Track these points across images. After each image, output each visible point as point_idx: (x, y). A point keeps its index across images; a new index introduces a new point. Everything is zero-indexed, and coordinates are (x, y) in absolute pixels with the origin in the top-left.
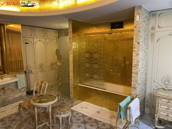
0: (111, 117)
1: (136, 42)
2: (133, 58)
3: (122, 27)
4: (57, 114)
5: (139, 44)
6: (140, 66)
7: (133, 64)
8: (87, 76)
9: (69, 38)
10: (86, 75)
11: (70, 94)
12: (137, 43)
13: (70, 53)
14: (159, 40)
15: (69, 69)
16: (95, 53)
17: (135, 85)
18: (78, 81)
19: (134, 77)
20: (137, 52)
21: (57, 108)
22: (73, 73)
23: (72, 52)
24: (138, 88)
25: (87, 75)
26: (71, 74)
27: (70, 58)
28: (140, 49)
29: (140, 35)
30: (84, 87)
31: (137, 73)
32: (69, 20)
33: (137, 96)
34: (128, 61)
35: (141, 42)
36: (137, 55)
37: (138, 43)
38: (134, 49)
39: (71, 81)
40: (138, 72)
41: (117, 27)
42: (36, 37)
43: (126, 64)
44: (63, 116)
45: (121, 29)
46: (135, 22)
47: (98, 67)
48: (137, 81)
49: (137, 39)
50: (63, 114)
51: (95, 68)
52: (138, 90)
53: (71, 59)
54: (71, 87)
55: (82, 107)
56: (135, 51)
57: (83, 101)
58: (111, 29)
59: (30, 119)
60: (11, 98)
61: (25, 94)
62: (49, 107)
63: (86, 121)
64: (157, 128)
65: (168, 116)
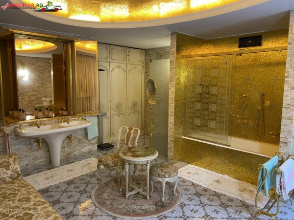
0: (241, 190)
1: (291, 67)
2: (285, 93)
3: (260, 44)
4: (159, 176)
7: (284, 103)
8: (197, 124)
9: (171, 62)
10: (195, 121)
11: (169, 151)
12: (293, 69)
13: (170, 86)
15: (168, 111)
16: (214, 85)
17: (286, 138)
18: (181, 130)
19: (285, 125)
20: (291, 84)
21: (157, 168)
22: (175, 117)
23: (174, 83)
24: (292, 144)
26: (171, 120)
27: (170, 93)
30: (191, 140)
31: (290, 119)
32: (172, 34)
33: (290, 156)
34: (268, 100)
36: (291, 89)
38: (286, 79)
39: (171, 131)
40: (292, 116)
41: (250, 44)
42: (113, 61)
43: (266, 105)
44: (167, 180)
45: (258, 48)
46: (290, 35)
47: (218, 108)
48: (290, 132)
49: (292, 63)
50: (169, 177)
51: (212, 110)
52: (291, 147)
53: (172, 95)
54: (170, 139)
55: (189, 173)
56: (287, 82)
57: (189, 163)
58: (239, 47)
59: (113, 184)
60: (77, 153)
61: (95, 147)
62: (146, 165)
63: (200, 193)
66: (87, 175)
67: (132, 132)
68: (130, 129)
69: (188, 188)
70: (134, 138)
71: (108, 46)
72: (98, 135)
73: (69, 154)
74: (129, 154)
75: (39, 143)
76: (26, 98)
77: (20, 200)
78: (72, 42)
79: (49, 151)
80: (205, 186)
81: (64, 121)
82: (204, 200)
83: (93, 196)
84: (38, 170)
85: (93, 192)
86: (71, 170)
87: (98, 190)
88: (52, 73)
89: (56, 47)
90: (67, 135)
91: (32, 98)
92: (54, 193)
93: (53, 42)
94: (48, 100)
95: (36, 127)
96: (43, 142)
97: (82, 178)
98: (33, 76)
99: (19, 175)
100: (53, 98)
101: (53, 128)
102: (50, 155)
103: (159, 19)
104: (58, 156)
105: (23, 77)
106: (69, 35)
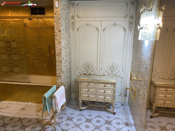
0: (38, 111)
2: (56, 46)
5: (60, 32)
6: (63, 54)
10: (3, 69)
12: (58, 31)
17: (59, 73)
19: (58, 66)
20: (59, 40)
24: (63, 76)
28: (62, 37)
31: (61, 62)
33: (62, 84)
34: (53, 50)
35: (62, 30)
36: (59, 44)
38: (56, 37)
40: (61, 60)
41: (38, 13)
46: (54, 9)
49: (58, 26)
52: (63, 78)
55: (1, 108)
56: (57, 39)
57: (3, 100)
63: (6, 123)
64: (81, 110)
65: (88, 96)
80: (13, 116)
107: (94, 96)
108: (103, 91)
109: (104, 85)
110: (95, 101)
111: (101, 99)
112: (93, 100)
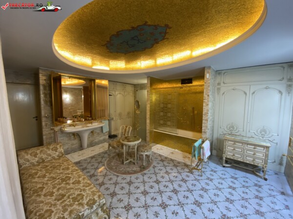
0: (184, 157)
1: (206, 94)
2: (204, 107)
3: (191, 83)
4: (142, 151)
7: (204, 113)
9: (148, 91)
10: (160, 122)
11: (147, 138)
13: (147, 103)
14: (224, 93)
15: (146, 116)
16: (169, 103)
17: (205, 130)
18: (153, 127)
19: (204, 123)
20: (207, 103)
21: (141, 147)
22: (150, 120)
23: (149, 102)
24: (208, 133)
25: (162, 122)
26: (148, 121)
28: (209, 101)
29: (209, 89)
30: (158, 132)
31: (207, 120)
32: (148, 77)
33: (207, 139)
34: (196, 111)
35: (210, 95)
36: (207, 106)
37: (208, 96)
39: (148, 127)
41: (186, 82)
42: (117, 90)
43: (195, 113)
44: (146, 153)
45: (190, 85)
46: (205, 79)
47: (172, 115)
48: (207, 127)
49: (207, 92)
51: (169, 116)
53: (148, 108)
54: (148, 131)
55: (158, 149)
56: (205, 102)
57: (157, 144)
58: (181, 84)
59: (117, 157)
60: (96, 140)
61: (107, 137)
62: (135, 146)
63: (163, 159)
64: (224, 167)
65: (234, 155)
66: (102, 153)
67: (127, 128)
68: (126, 127)
69: (157, 157)
70: (129, 131)
71: (114, 83)
72: (108, 130)
73: (92, 142)
74: (126, 140)
75: (75, 136)
76: (68, 110)
77: (63, 169)
78: (94, 80)
79: (80, 140)
80: (166, 156)
81: (90, 123)
82: (165, 163)
83: (106, 164)
84: (74, 151)
85: (106, 162)
86: (93, 150)
87: (108, 161)
88: (83, 96)
89: (85, 83)
90: (91, 131)
91: (71, 110)
92: (83, 164)
93: (84, 80)
94: (81, 111)
95: (73, 127)
96: (77, 135)
97: (99, 155)
98: (72, 98)
99: (63, 155)
100: (83, 110)
101: (83, 127)
102: (81, 142)
103: (141, 70)
104: (86, 142)
105: (66, 99)
106: (92, 77)
107: (240, 156)
108: (253, 153)
109: (253, 147)
110: (242, 161)
111: (249, 160)
112: (239, 160)
